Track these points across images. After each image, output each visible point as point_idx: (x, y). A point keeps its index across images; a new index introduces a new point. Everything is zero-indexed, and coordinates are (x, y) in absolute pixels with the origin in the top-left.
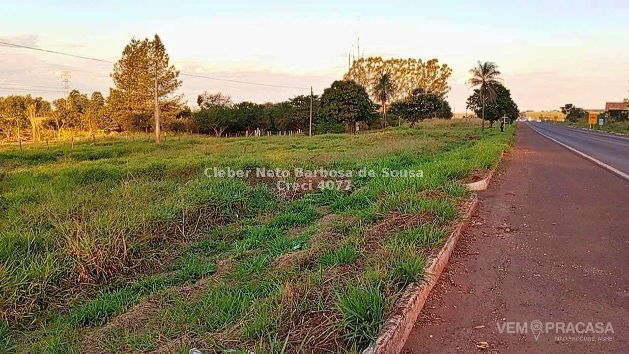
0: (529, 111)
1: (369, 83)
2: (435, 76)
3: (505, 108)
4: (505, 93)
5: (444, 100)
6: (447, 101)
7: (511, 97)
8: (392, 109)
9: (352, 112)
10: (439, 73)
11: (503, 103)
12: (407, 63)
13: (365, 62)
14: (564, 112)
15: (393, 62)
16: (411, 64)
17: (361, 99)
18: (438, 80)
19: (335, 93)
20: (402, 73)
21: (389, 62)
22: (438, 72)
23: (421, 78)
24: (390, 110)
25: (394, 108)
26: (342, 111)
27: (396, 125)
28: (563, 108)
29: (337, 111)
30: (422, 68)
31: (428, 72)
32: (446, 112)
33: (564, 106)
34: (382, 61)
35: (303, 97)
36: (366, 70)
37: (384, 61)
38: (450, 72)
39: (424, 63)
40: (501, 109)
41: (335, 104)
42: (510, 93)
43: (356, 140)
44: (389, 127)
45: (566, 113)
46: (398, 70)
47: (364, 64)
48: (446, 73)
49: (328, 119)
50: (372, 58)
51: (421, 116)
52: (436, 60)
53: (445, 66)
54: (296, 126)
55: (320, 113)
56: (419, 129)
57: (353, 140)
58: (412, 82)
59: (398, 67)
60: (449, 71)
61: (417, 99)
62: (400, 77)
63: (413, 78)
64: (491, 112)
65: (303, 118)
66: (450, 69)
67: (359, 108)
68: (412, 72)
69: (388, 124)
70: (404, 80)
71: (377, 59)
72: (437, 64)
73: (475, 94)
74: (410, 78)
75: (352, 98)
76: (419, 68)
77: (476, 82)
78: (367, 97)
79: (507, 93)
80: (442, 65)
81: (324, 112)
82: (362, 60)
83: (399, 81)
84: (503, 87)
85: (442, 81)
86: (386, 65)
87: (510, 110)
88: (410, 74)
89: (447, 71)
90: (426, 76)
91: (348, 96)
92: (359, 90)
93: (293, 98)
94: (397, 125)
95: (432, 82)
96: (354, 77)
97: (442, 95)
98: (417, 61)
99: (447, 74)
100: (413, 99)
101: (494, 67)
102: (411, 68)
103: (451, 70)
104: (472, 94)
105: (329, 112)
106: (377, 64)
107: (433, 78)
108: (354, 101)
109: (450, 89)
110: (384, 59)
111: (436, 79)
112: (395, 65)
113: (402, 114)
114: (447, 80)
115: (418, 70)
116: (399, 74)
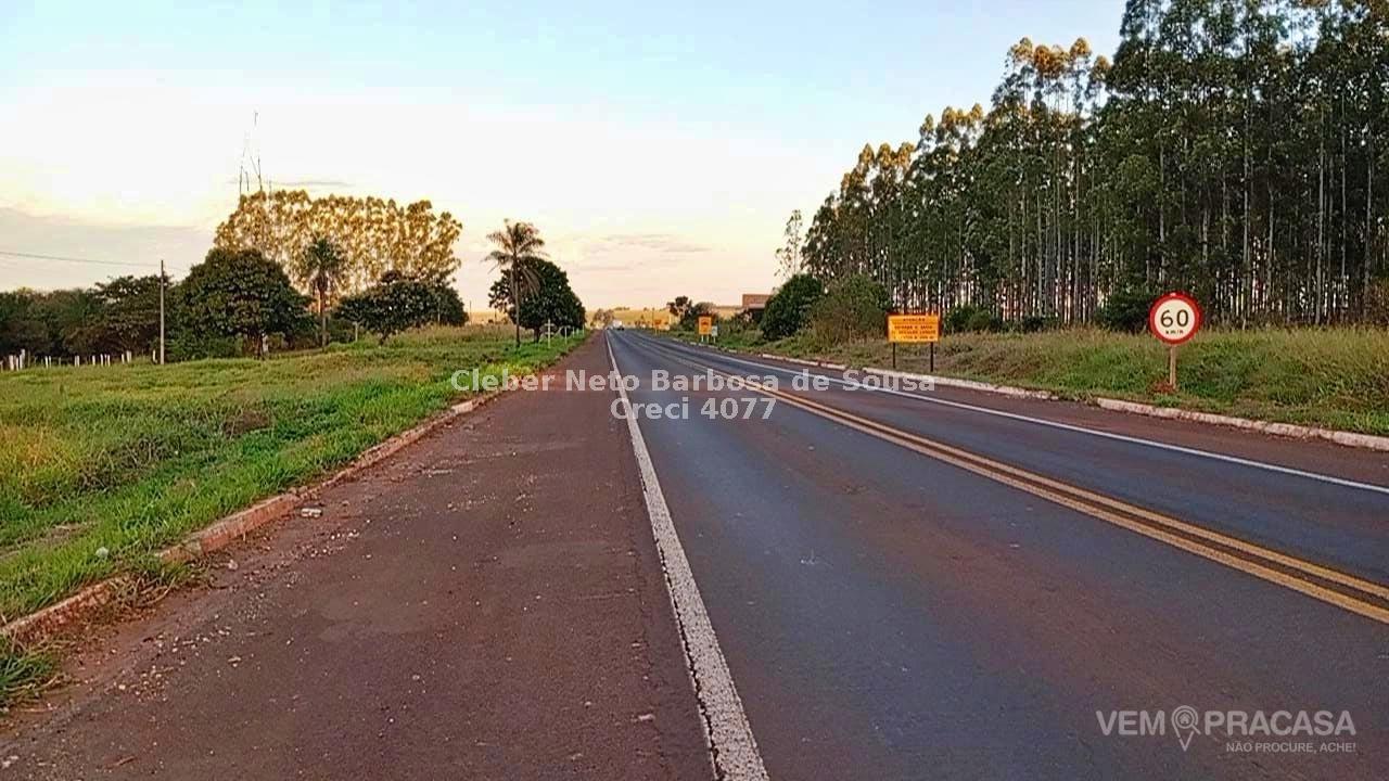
0: (620, 309)
1: (280, 247)
2: (426, 234)
3: (559, 306)
4: (558, 277)
5: (449, 287)
6: (455, 289)
7: (569, 284)
8: (343, 309)
9: (257, 313)
10: (434, 231)
11: (555, 297)
12: (366, 208)
13: (268, 200)
14: (673, 311)
15: (333, 203)
16: (374, 209)
17: (276, 289)
18: (432, 245)
19: (218, 275)
20: (355, 228)
21: (324, 202)
22: (432, 229)
23: (396, 240)
24: (337, 311)
25: (346, 307)
26: (236, 312)
27: (348, 340)
28: (672, 305)
29: (224, 313)
30: (397, 218)
31: (411, 228)
32: (453, 312)
33: (674, 301)
34: (309, 202)
35: (132, 280)
36: (273, 217)
37: (313, 199)
38: (458, 228)
39: (402, 209)
40: (554, 308)
41: (219, 298)
42: (568, 277)
43: (277, 369)
44: (333, 343)
45: (677, 315)
46: (346, 222)
47: (267, 206)
48: (448, 231)
49: (203, 328)
50: (284, 191)
51: (402, 320)
52: (426, 205)
53: (446, 216)
54: (118, 345)
55: (182, 315)
56: (397, 346)
57: (270, 369)
58: (378, 247)
59: (346, 215)
60: (456, 228)
61: (391, 291)
62: (351, 235)
63: (379, 239)
64: (536, 314)
65: (135, 326)
66: (458, 223)
67: (273, 307)
68: (376, 226)
69: (330, 338)
70: (361, 242)
71: (297, 195)
72: (428, 212)
73: (503, 278)
74: (375, 239)
75: (256, 286)
76: (391, 218)
77: (502, 258)
78: (286, 284)
79: (562, 277)
80: (441, 213)
81: (192, 315)
82: (260, 196)
83: (349, 245)
84: (555, 267)
85: (441, 247)
86: (317, 208)
87: (569, 309)
88: (372, 232)
89: (452, 227)
90: (408, 234)
91: (247, 282)
92: (270, 270)
93: (108, 282)
94: (351, 340)
95: (420, 248)
96: (242, 232)
97: (443, 275)
98: (386, 203)
99: (451, 233)
100: (384, 291)
101: (531, 232)
102: (374, 217)
103: (460, 226)
104: (499, 279)
105: (205, 314)
106: (297, 207)
107: (422, 240)
108: (261, 293)
109: (460, 264)
110: (314, 197)
111: (428, 242)
112: (337, 210)
113: (364, 320)
114: (451, 246)
115: (388, 223)
116: (347, 229)
